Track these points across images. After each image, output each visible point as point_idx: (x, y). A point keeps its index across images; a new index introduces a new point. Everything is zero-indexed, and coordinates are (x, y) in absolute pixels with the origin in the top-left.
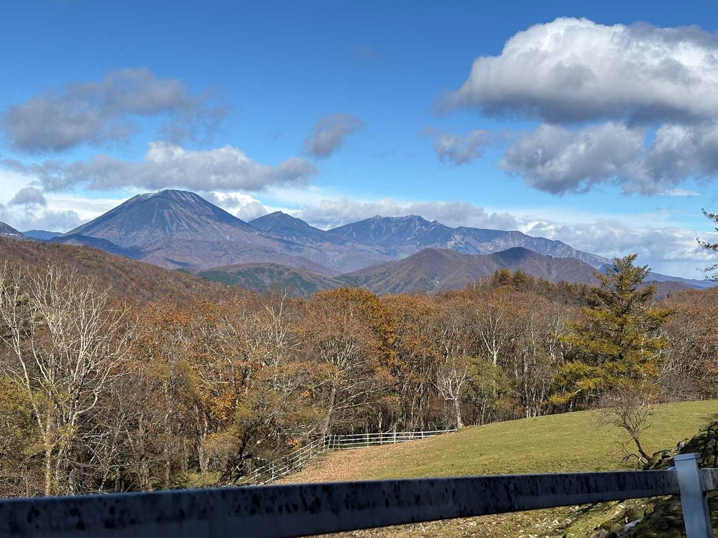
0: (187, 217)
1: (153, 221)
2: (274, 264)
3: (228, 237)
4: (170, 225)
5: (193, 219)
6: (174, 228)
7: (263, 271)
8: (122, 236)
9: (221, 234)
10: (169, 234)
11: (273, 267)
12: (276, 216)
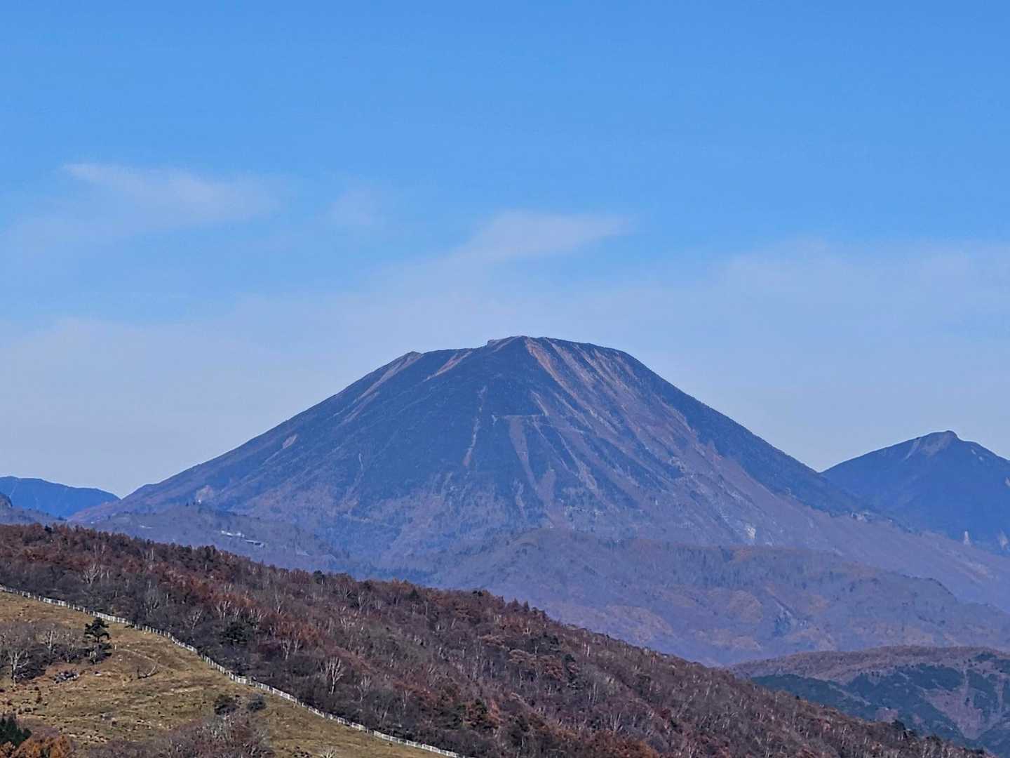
0: (596, 449)
1: (467, 462)
2: (990, 655)
3: (752, 532)
4: (531, 478)
5: (615, 451)
6: (544, 488)
7: (949, 680)
8: (348, 516)
9: (725, 518)
10: (524, 512)
11: (987, 664)
12: (932, 450)
